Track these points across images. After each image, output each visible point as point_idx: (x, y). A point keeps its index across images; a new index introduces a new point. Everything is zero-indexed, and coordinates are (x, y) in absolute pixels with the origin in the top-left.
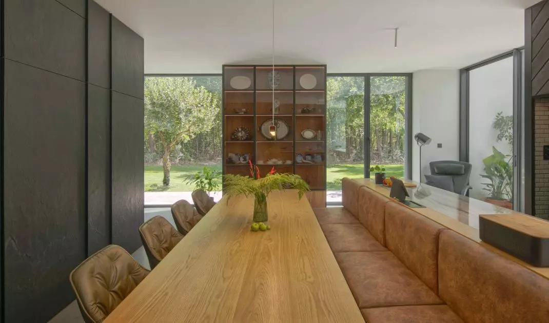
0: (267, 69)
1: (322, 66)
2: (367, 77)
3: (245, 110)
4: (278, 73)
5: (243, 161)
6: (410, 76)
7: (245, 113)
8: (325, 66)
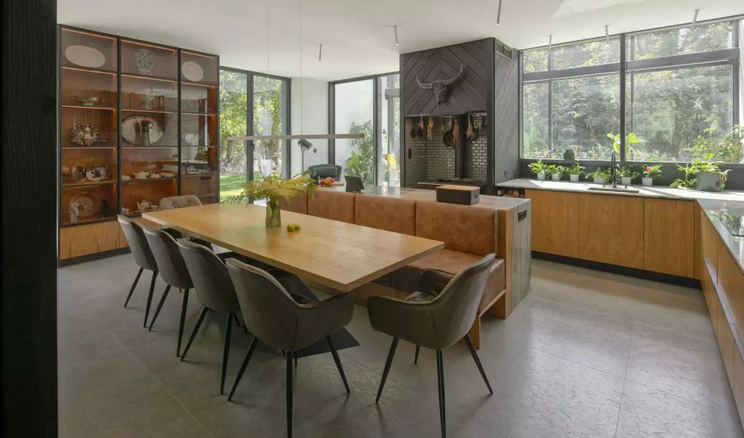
0: (137, 45)
1: (213, 56)
2: (250, 75)
3: (95, 99)
4: (150, 54)
5: (94, 177)
6: (288, 81)
7: (95, 104)
8: (217, 57)
